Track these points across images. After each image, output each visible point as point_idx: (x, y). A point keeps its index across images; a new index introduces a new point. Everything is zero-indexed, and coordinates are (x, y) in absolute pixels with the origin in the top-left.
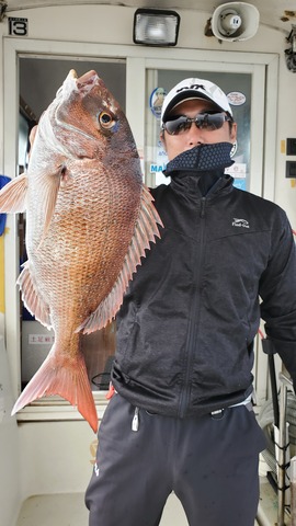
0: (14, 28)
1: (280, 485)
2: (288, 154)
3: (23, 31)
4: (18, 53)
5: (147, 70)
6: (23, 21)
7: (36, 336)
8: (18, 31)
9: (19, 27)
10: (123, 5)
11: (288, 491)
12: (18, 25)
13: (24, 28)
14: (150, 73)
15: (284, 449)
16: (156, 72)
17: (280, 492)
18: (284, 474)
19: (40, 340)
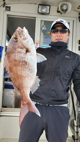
0: (7, 9)
1: (76, 138)
2: (79, 44)
3: (9, 10)
4: (8, 15)
5: (41, 21)
6: (10, 7)
7: (8, 93)
8: (8, 10)
9: (8, 9)
10: (36, 4)
11: (78, 140)
12: (8, 8)
13: (9, 9)
14: (42, 22)
15: (77, 127)
16: (44, 21)
17: (76, 141)
18: (77, 135)
19: (9, 94)
